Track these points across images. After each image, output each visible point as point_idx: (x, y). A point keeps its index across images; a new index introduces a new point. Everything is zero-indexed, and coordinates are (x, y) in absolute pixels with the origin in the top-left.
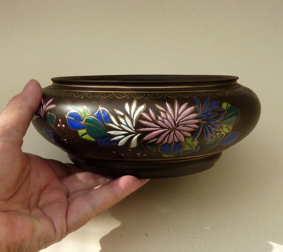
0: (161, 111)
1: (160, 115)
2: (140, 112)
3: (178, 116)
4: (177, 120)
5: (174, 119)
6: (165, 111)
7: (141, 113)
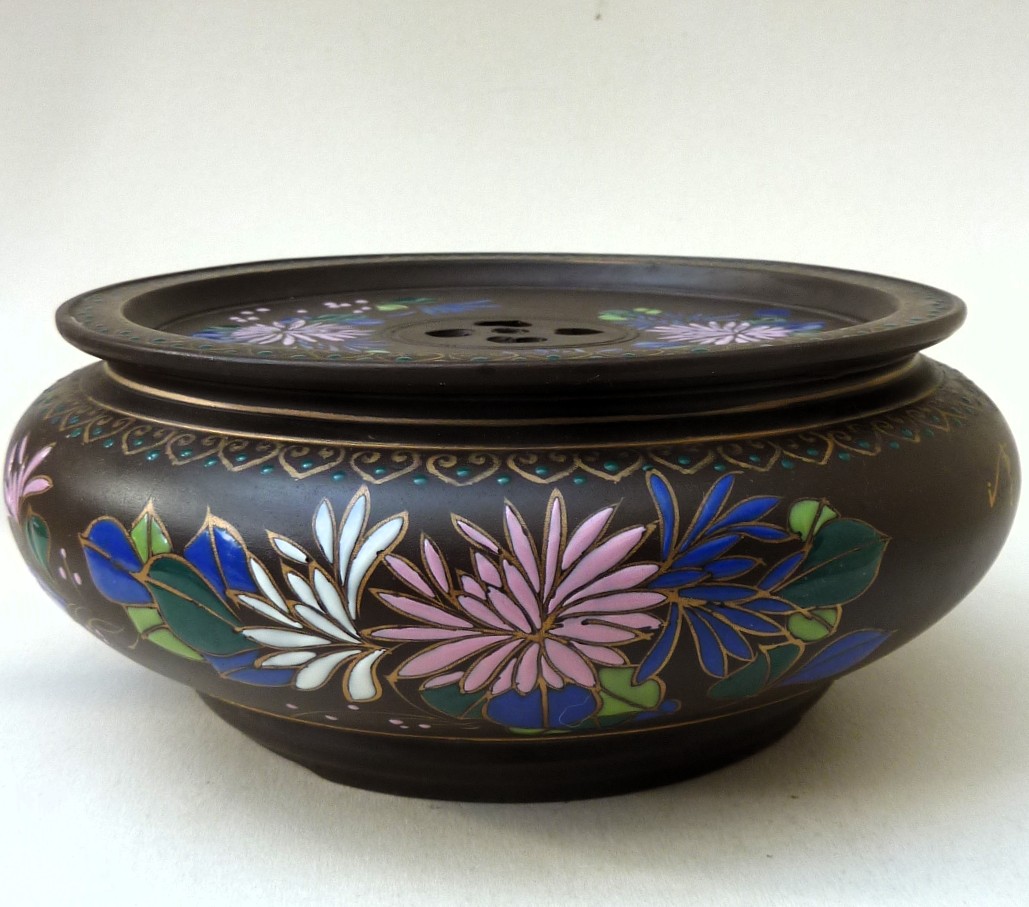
0: (476, 550)
1: (472, 572)
2: (378, 553)
3: (562, 574)
4: (552, 595)
5: (537, 589)
6: (495, 548)
7: (381, 558)
